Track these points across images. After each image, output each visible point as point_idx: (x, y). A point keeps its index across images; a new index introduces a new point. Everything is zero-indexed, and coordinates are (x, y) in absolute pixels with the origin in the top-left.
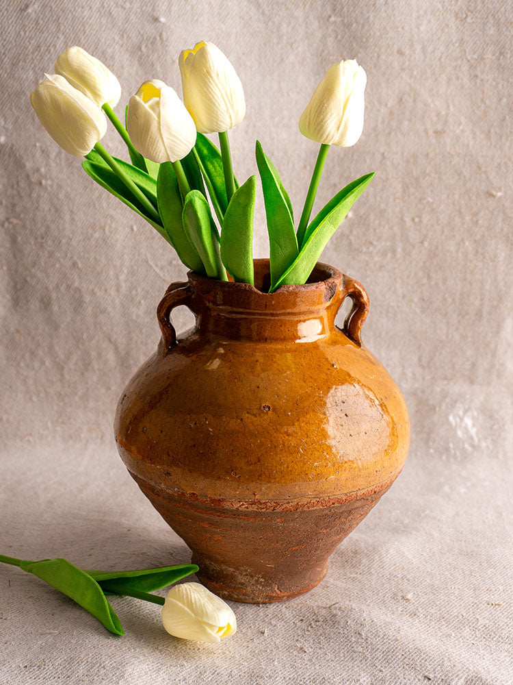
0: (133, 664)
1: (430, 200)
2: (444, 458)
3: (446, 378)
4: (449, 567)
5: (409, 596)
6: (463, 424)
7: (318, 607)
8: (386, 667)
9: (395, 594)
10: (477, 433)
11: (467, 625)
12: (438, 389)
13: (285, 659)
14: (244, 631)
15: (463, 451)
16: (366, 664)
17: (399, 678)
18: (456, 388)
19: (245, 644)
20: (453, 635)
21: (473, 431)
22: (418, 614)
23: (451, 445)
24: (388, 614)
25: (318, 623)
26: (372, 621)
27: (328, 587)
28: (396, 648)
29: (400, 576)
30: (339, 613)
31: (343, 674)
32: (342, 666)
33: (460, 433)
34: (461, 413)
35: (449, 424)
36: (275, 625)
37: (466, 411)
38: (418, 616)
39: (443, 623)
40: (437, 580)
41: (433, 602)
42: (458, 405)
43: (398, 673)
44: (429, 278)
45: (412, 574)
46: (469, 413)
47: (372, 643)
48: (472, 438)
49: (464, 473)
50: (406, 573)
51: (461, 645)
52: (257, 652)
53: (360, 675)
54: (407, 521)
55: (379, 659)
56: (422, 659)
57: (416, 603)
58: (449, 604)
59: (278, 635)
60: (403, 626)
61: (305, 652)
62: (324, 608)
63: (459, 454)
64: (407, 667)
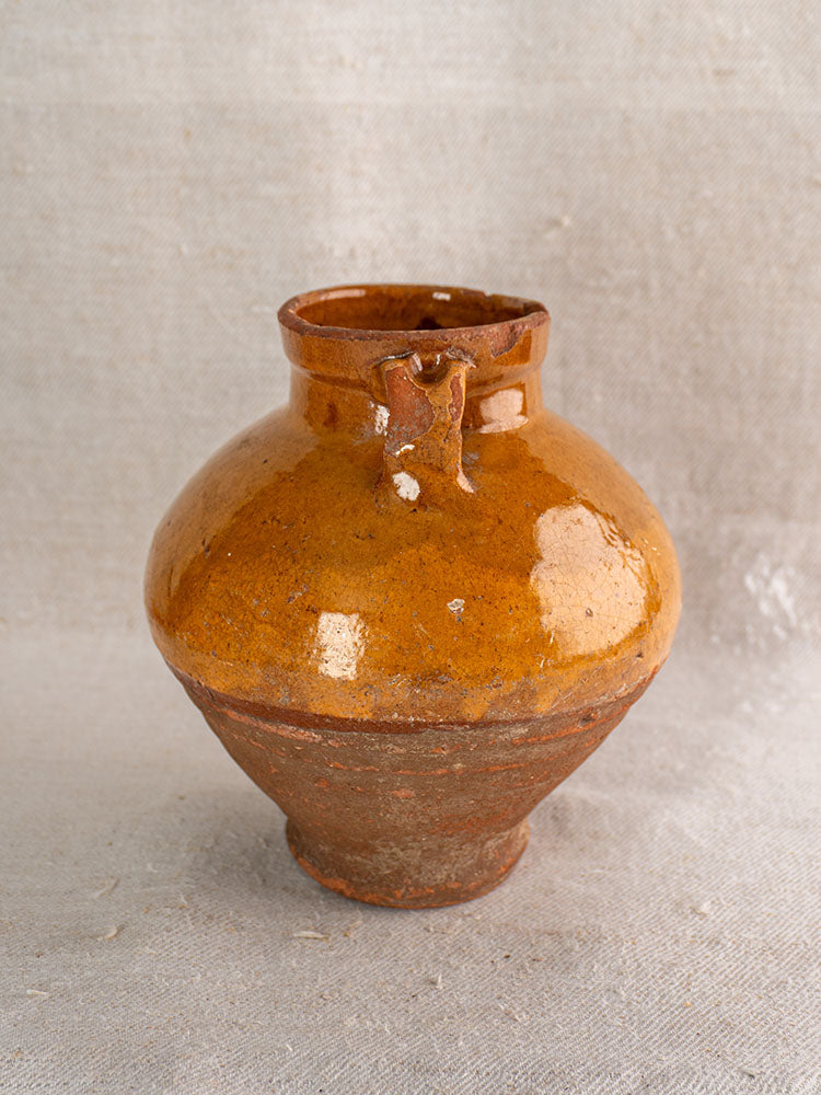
0: (189, 1058)
1: (708, 193)
3: (737, 510)
4: (767, 850)
5: (705, 907)
6: (770, 592)
7: (537, 931)
8: (668, 1054)
9: (679, 904)
10: (796, 607)
11: (815, 961)
12: (724, 529)
13: (478, 1034)
14: (399, 979)
15: (771, 637)
16: (631, 1047)
17: (694, 1073)
18: (756, 528)
19: (402, 1005)
20: (790, 981)
21: (788, 604)
22: (723, 941)
23: (749, 629)
24: (668, 944)
25: (536, 965)
26: (639, 966)
27: (553, 892)
28: (686, 1022)
29: (681, 870)
30: (577, 948)
31: (589, 1063)
32: (585, 1049)
33: (765, 608)
34: (766, 571)
35: (745, 590)
36: (457, 968)
37: (775, 567)
38: (724, 946)
39: (771, 958)
40: (750, 876)
41: (750, 917)
42: (762, 557)
43: (692, 1065)
45: (703, 868)
46: (780, 572)
47: (640, 1011)
48: (784, 616)
49: (774, 678)
50: (691, 866)
51: (807, 1002)
52: (424, 1021)
53: (619, 1065)
54: (680, 767)
55: (655, 1038)
56: (736, 1043)
57: (719, 920)
58: (778, 922)
59: (464, 986)
60: (696, 971)
61: (516, 1020)
62: (549, 934)
63: (763, 644)
64: (708, 1056)
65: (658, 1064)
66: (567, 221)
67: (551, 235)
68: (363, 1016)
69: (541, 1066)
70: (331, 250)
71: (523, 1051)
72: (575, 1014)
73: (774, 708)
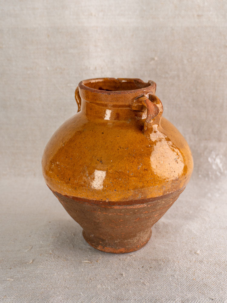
0: (53, 297)
1: (196, 50)
2: (207, 179)
3: (206, 139)
4: (216, 235)
5: (198, 252)
6: (216, 162)
7: (151, 259)
8: (189, 294)
9: (191, 251)
10: (223, 167)
12: (202, 145)
13: (135, 289)
14: (112, 274)
15: (216, 175)
16: (178, 292)
17: (196, 299)
18: (211, 144)
19: (113, 281)
20: (223, 272)
21: (220, 166)
22: (204, 261)
23: (210, 173)
24: (188, 262)
25: (151, 269)
26: (180, 268)
27: (155, 248)
28: (194, 284)
29: (191, 241)
30: (162, 264)
31: (166, 297)
32: (165, 293)
33: (214, 167)
34: (214, 157)
35: (208, 162)
36: (129, 270)
37: (217, 155)
38: (204, 263)
39: (217, 266)
40: (211, 243)
41: (211, 255)
42: (213, 153)
43: (196, 297)
44: (197, 90)
45: (197, 241)
46: (218, 157)
47: (180, 281)
48: (220, 169)
49: (217, 187)
50: (194, 240)
52: (120, 285)
53: (175, 297)
54: (191, 212)
55: (185, 289)
56: (208, 290)
57: (202, 256)
58: (219, 256)
59: (131, 275)
60: (196, 270)
61: (145, 285)
62: (154, 260)
63: (214, 177)
64: (200, 294)
65: (186, 297)
66: (156, 58)
67: (152, 62)
68: (102, 284)
69: (153, 298)
70: (90, 68)
71: (148, 294)
72: (162, 283)
73: (217, 195)
